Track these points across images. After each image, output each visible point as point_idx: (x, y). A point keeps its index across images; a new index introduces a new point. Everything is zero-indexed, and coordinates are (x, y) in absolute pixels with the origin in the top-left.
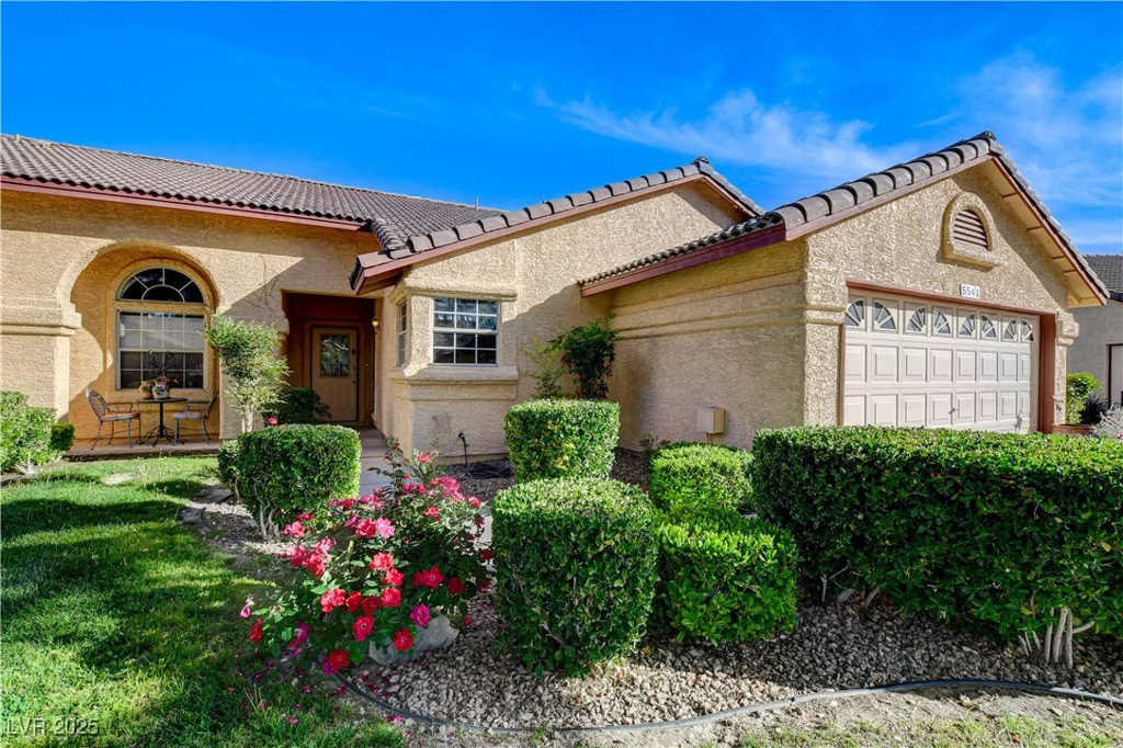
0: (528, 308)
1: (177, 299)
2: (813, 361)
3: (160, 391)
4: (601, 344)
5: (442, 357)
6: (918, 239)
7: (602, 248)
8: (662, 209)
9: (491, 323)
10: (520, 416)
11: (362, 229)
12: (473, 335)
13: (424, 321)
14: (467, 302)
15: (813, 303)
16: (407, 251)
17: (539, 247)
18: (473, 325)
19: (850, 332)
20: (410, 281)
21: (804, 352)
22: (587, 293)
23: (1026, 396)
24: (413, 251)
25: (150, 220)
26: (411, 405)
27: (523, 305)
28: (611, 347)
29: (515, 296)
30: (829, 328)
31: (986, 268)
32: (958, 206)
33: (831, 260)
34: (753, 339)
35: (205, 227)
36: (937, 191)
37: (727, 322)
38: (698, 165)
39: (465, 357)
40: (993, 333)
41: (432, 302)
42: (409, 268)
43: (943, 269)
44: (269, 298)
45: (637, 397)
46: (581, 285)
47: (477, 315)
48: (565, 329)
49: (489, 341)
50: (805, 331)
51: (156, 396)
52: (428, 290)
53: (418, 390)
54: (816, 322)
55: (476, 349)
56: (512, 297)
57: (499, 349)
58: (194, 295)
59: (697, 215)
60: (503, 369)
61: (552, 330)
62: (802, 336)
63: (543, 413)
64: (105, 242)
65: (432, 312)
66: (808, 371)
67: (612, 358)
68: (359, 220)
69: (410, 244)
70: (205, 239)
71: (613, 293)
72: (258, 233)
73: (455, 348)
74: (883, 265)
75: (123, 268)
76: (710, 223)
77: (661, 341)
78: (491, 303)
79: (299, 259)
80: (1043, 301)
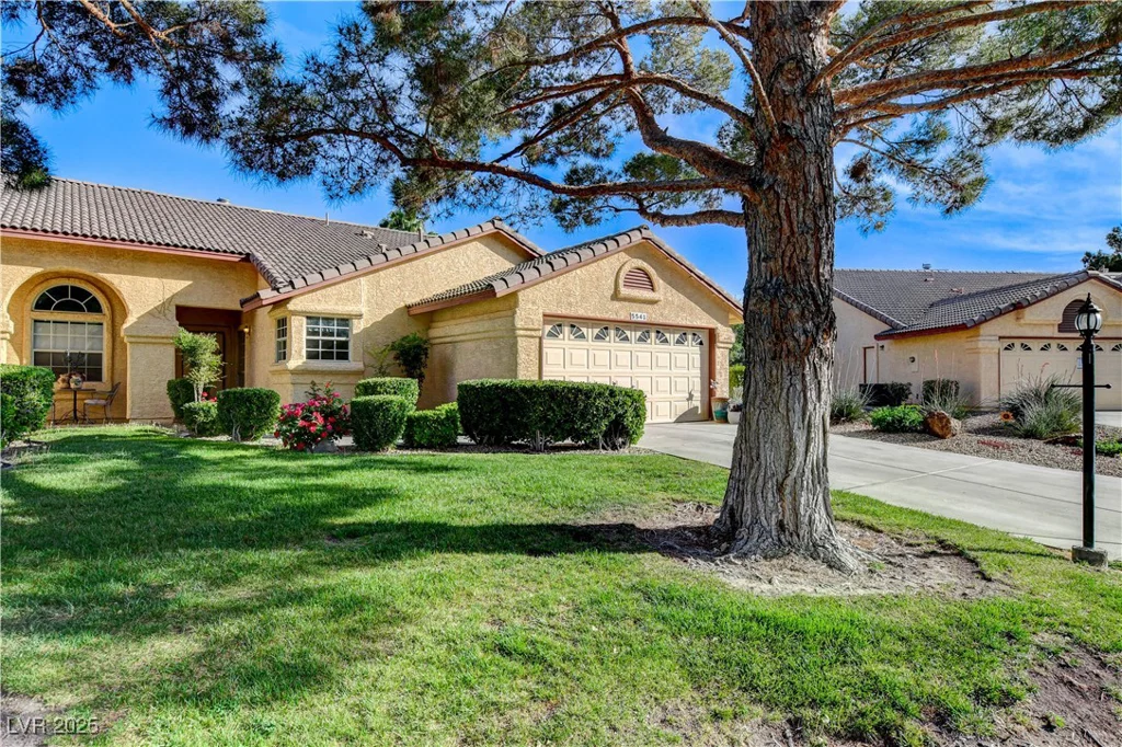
0: (371, 323)
1: (80, 309)
2: (522, 357)
3: (76, 382)
4: (419, 347)
5: (311, 356)
6: (597, 288)
7: (424, 282)
8: (468, 252)
9: (344, 333)
10: (363, 385)
11: (243, 260)
12: (333, 341)
13: (300, 332)
14: (328, 320)
15: (519, 326)
16: (290, 288)
17: (378, 282)
18: (332, 334)
19: (547, 342)
20: (291, 306)
21: (517, 352)
22: (412, 313)
23: (698, 381)
24: (294, 288)
25: (74, 252)
26: (290, 387)
27: (367, 321)
28: (426, 349)
29: (361, 315)
30: (532, 340)
31: (653, 302)
32: (627, 268)
33: (534, 303)
34: (498, 345)
35: (117, 257)
36: (613, 259)
37: (486, 335)
38: (493, 223)
39: (327, 356)
40: (666, 341)
41: (305, 319)
42: (289, 299)
43: (617, 304)
44: (167, 312)
45: (445, 382)
46: (408, 307)
47: (336, 327)
48: (396, 338)
49: (344, 345)
50: (517, 342)
51: (72, 385)
52: (303, 312)
53: (295, 377)
54: (522, 336)
55: (335, 350)
56: (360, 316)
57: (351, 351)
58: (94, 307)
59: (496, 256)
60: (353, 363)
61: (388, 338)
62: (515, 344)
63: (375, 383)
64: (39, 270)
65: (305, 326)
66: (519, 361)
67: (426, 357)
68: (240, 253)
69: (291, 283)
70: (117, 266)
71: (432, 313)
72: (158, 262)
73: (320, 350)
74: (570, 304)
75: (36, 286)
76: (507, 262)
77: (458, 346)
78: (345, 321)
79: (190, 282)
80: (705, 320)
